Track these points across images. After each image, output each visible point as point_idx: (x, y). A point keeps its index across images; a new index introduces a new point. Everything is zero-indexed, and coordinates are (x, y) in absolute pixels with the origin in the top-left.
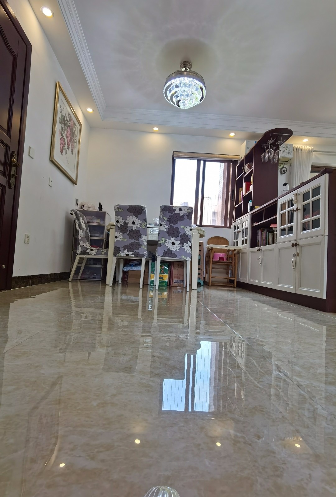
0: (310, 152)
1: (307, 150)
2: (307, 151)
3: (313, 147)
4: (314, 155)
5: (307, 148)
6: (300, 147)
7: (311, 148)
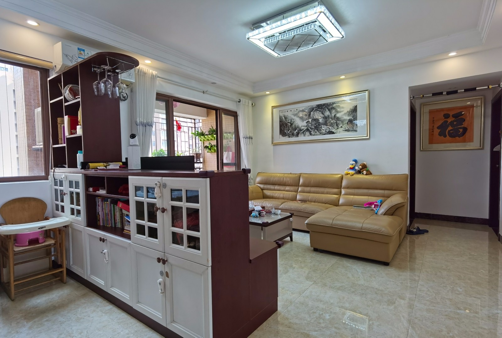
0: (153, 77)
1: (151, 74)
2: (150, 76)
3: (156, 72)
4: (158, 82)
5: (150, 72)
6: (143, 69)
7: (155, 73)
